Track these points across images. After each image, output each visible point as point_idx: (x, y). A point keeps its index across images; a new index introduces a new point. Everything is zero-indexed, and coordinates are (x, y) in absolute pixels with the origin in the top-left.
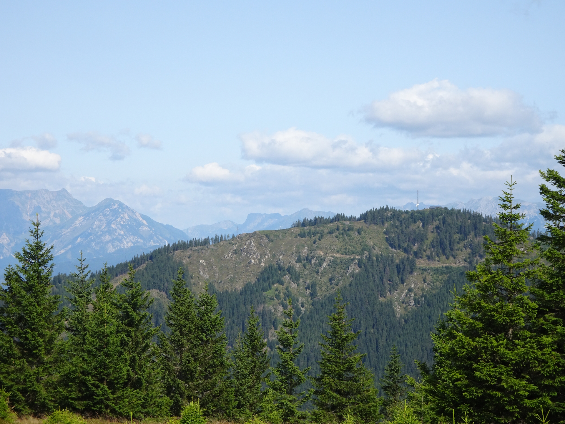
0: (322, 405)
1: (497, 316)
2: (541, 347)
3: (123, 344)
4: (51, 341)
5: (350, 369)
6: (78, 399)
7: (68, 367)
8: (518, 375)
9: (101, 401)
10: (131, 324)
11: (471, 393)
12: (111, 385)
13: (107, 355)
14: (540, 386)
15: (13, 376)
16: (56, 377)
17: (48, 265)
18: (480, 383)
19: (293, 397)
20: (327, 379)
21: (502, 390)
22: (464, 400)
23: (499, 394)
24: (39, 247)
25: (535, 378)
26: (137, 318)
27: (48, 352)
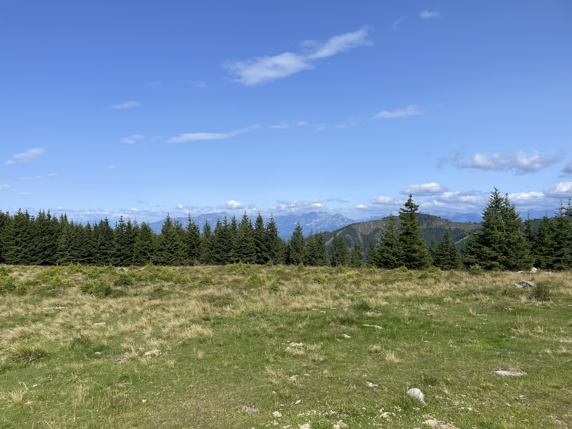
1: (389, 242)
2: (399, 249)
3: (318, 248)
4: (302, 248)
6: (308, 261)
7: (306, 254)
8: (393, 255)
9: (313, 262)
10: (321, 244)
11: (383, 260)
12: (315, 258)
13: (314, 251)
14: (399, 258)
15: (293, 256)
16: (303, 256)
17: (301, 231)
18: (385, 258)
21: (389, 259)
22: (381, 262)
23: (389, 260)
24: (299, 227)
25: (398, 256)
26: (322, 242)
27: (302, 250)
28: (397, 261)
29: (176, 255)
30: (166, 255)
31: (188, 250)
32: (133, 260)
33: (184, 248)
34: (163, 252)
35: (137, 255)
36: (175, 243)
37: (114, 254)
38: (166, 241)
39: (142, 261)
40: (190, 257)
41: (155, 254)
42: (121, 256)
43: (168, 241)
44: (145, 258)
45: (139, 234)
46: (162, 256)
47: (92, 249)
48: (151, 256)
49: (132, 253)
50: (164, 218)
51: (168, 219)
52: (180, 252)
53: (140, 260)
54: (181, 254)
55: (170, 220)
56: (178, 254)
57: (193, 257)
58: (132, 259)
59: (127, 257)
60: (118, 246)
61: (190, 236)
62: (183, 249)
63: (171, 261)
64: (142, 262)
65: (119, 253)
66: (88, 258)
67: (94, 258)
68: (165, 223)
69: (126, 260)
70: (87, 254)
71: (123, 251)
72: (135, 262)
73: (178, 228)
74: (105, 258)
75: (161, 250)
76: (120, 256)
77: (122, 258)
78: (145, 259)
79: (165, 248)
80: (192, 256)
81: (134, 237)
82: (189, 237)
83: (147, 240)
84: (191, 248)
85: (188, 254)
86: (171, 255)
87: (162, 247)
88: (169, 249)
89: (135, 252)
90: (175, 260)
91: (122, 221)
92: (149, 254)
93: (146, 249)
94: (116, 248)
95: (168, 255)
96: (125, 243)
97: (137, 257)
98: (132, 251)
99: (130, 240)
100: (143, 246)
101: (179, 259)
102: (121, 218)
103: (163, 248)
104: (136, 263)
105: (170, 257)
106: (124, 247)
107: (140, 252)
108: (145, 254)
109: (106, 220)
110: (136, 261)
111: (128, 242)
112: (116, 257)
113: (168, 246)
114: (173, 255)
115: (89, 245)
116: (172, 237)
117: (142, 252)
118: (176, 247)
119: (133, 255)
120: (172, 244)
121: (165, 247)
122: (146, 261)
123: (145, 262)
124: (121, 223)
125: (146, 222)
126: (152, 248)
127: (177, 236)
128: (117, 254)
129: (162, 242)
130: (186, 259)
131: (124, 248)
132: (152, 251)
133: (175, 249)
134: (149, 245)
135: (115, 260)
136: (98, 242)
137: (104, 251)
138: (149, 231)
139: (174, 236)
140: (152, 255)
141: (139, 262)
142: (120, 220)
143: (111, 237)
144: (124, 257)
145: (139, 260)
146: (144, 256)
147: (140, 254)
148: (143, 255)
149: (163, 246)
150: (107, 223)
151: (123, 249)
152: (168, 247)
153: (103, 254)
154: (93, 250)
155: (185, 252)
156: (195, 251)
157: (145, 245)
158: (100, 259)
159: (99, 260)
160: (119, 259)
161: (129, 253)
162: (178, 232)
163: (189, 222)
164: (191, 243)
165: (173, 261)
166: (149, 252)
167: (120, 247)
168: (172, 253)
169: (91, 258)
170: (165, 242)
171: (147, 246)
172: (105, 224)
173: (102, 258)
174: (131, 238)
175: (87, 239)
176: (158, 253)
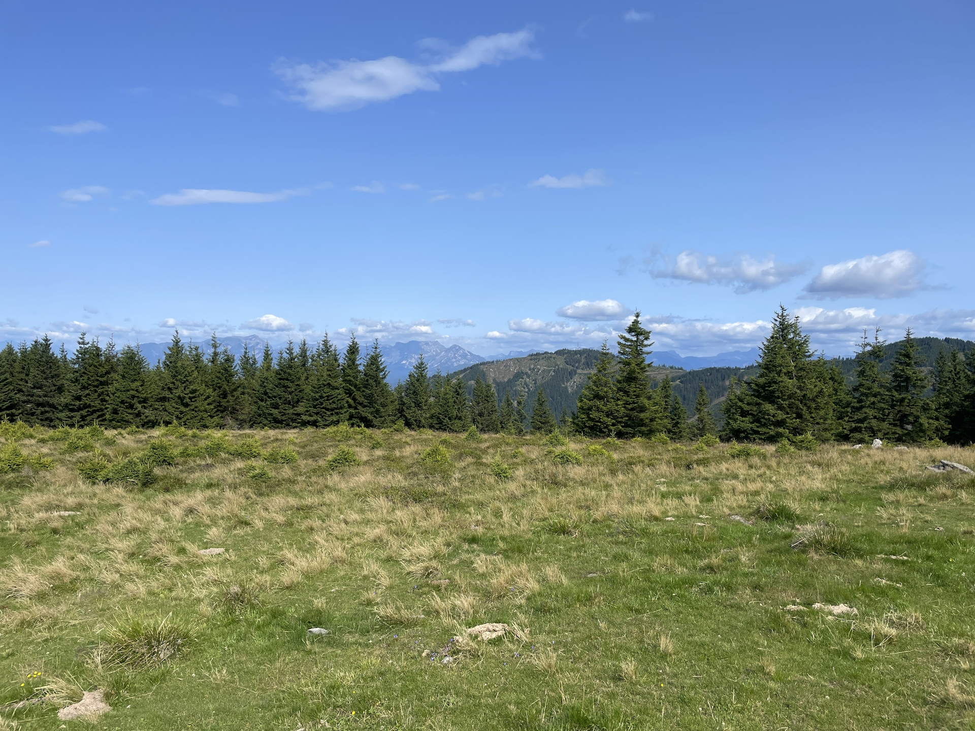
0: (534, 427)
1: (600, 393)
2: (617, 405)
3: (455, 402)
4: (426, 401)
5: (545, 413)
6: (437, 424)
7: (433, 411)
8: (608, 416)
9: (446, 425)
10: (458, 394)
11: (589, 424)
12: (450, 419)
13: (448, 406)
14: (617, 421)
15: (411, 414)
16: (428, 415)
17: (426, 371)
18: (593, 420)
19: (522, 424)
20: (535, 417)
21: (601, 422)
22: (586, 427)
23: (599, 424)
24: (422, 364)
25: (615, 418)
26: (460, 392)
27: (425, 405)
28: (613, 425)
29: (193, 410)
30: (174, 409)
31: (214, 401)
32: (107, 416)
33: (208, 397)
34: (166, 404)
35: (116, 407)
36: (192, 387)
37: (67, 405)
38: (173, 383)
39: (127, 418)
40: (218, 413)
41: (151, 406)
42: (82, 410)
43: (177, 383)
44: (131, 414)
45: (120, 369)
46: (166, 411)
47: (16, 394)
48: (142, 410)
49: (105, 403)
50: (170, 340)
51: (177, 342)
52: (200, 404)
53: (123, 417)
54: (203, 408)
55: (180, 344)
56: (196, 407)
57: (225, 413)
58: (104, 415)
59: (94, 411)
60: (75, 389)
61: (218, 375)
62: (205, 399)
63: (183, 420)
64: (125, 421)
65: (77, 403)
66: (8, 412)
67: (20, 411)
68: (169, 349)
69: (92, 417)
70: (7, 404)
71: (85, 400)
72: (110, 421)
73: (197, 359)
74: (42, 413)
75: (164, 399)
76: (79, 409)
77: (84, 412)
78: (131, 416)
79: (171, 396)
80: (222, 412)
81: (108, 373)
82: (217, 377)
83: (135, 380)
84: (219, 397)
85: (215, 407)
86: (182, 408)
87: (166, 394)
88: (179, 397)
89: (110, 402)
90: (191, 419)
91: (83, 343)
92: (139, 406)
93: (133, 397)
94: (72, 394)
95: (177, 408)
96: (90, 385)
97: (115, 412)
98: (103, 400)
99: (100, 379)
100: (128, 391)
101: (199, 417)
102: (81, 336)
103: (168, 396)
104: (114, 422)
105: (181, 413)
106: (87, 392)
107: (123, 402)
108: (131, 406)
109: (46, 340)
110: (113, 420)
111: (96, 383)
112: (72, 410)
113: (178, 392)
114: (187, 409)
115: (12, 388)
116: (186, 376)
117: (126, 403)
118: (194, 395)
119: (106, 408)
120: (185, 389)
121: (172, 393)
122: (132, 419)
123: (132, 421)
124: (82, 346)
125: (133, 345)
126: (145, 395)
127: (196, 373)
128: (74, 405)
129: (166, 385)
130: (212, 417)
131: (88, 394)
132: (145, 400)
133: (190, 398)
134: (140, 388)
135: (69, 417)
136: (29, 382)
137: (41, 400)
138: (140, 363)
139: (189, 373)
140: (145, 408)
141: (118, 422)
142: (81, 341)
143: (56, 372)
144: (88, 411)
145: (118, 417)
146: (130, 411)
147: (122, 405)
148: (127, 408)
149: (167, 392)
150: (47, 344)
151: (86, 396)
152: (177, 395)
153: (39, 405)
154: (18, 396)
155: (208, 404)
156: (228, 402)
157: (133, 390)
158: (33, 414)
159: (30, 416)
160: (78, 415)
161: (97, 404)
162: (197, 367)
163: (213, 350)
164: (220, 388)
165: (188, 419)
166: (140, 402)
167: (80, 393)
168: (186, 405)
169: (14, 411)
170: (171, 386)
171: (137, 391)
172: (43, 348)
173: (38, 412)
174: (102, 376)
175: (8, 375)
176: (157, 405)
